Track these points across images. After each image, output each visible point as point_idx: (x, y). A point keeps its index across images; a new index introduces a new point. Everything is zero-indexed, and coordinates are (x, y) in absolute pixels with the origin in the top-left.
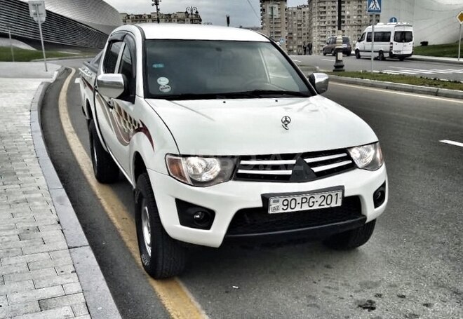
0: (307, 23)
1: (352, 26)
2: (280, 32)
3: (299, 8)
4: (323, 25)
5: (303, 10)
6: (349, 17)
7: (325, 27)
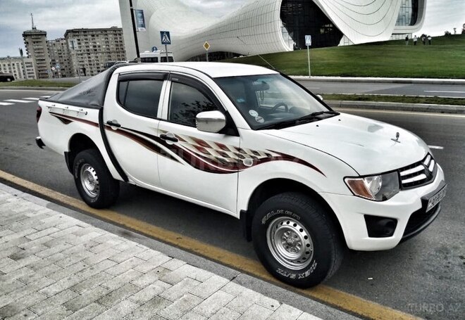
0: (66, 52)
1: (103, 53)
2: (44, 60)
3: (58, 41)
4: (79, 53)
5: (61, 42)
6: (99, 46)
7: (82, 54)
